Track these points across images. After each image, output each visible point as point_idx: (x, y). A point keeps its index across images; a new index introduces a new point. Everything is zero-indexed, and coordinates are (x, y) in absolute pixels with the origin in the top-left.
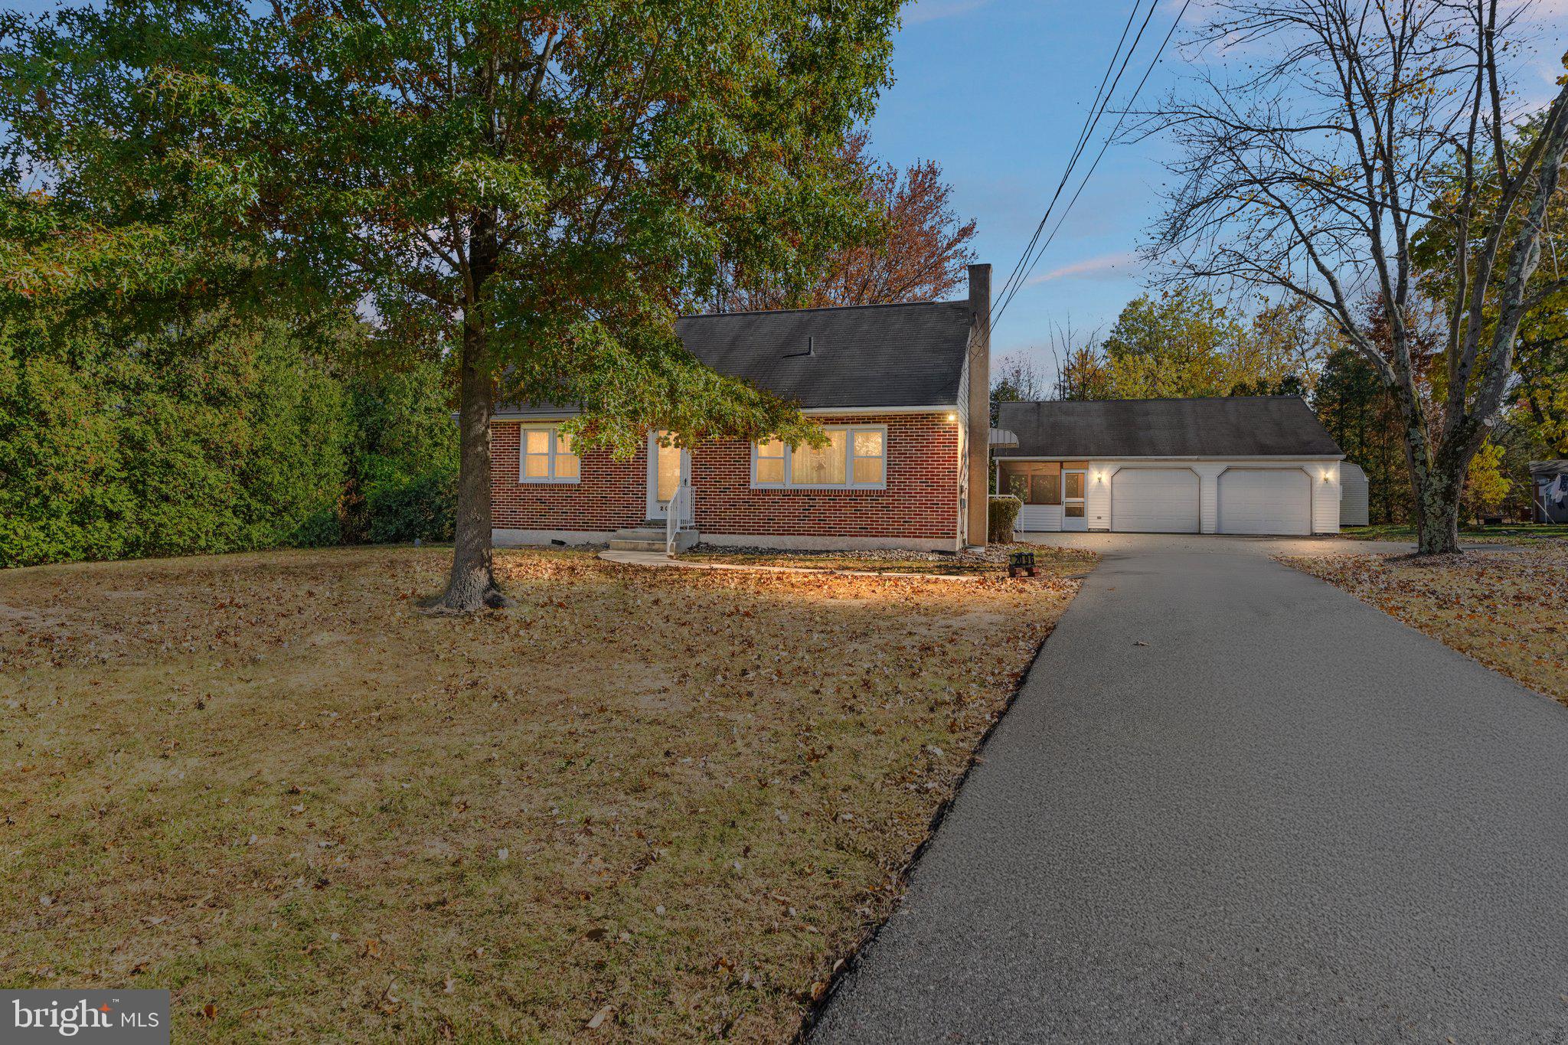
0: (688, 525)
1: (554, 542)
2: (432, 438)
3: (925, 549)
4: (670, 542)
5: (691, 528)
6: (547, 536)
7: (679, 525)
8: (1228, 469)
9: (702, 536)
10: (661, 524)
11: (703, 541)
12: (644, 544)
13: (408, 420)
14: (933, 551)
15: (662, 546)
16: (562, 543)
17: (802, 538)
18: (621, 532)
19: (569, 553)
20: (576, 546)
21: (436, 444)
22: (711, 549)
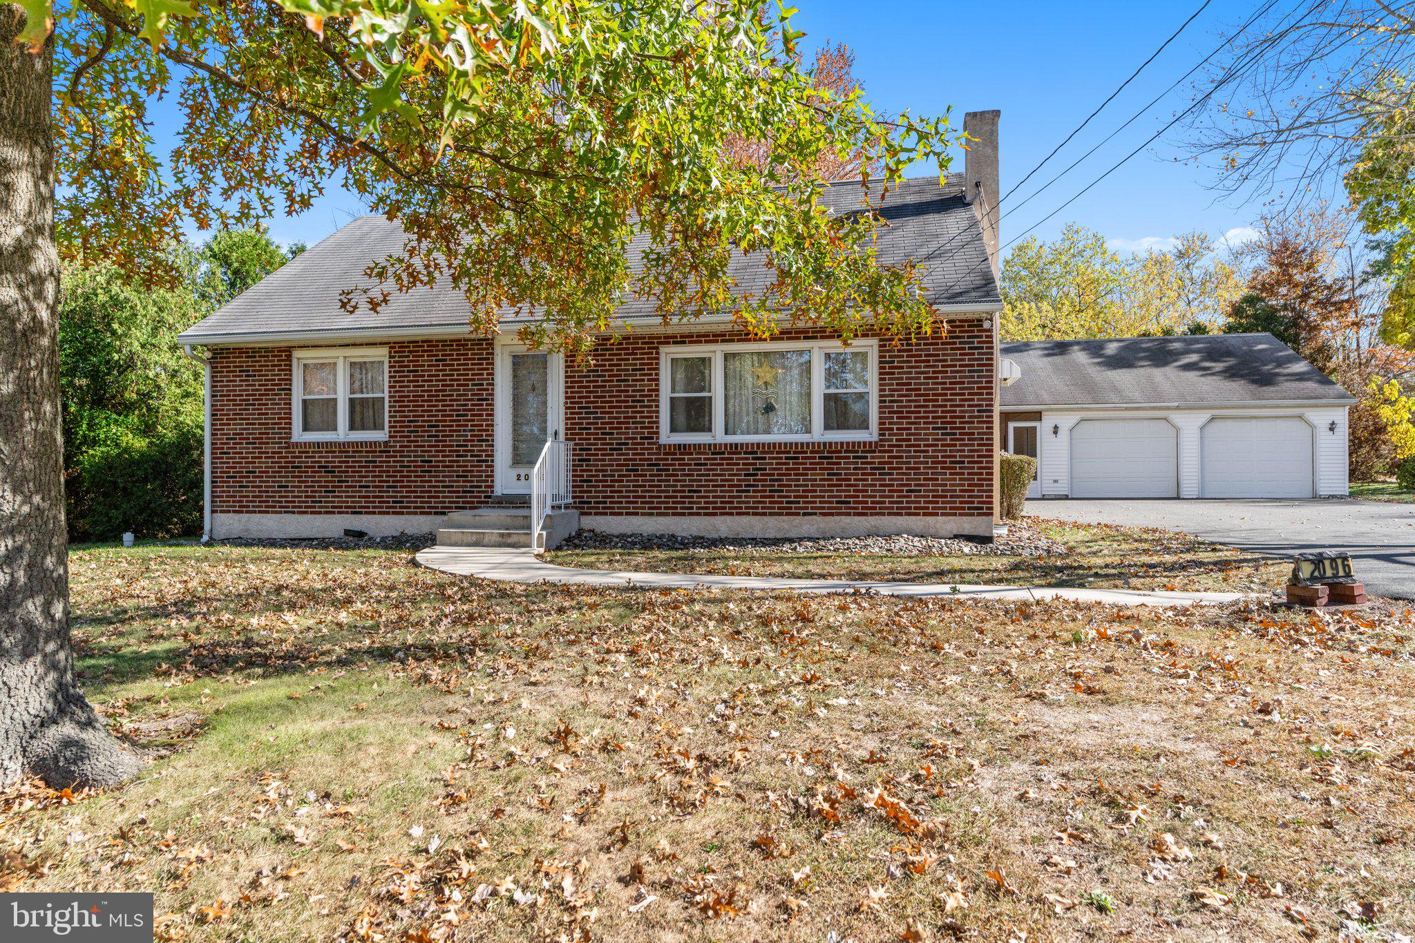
0: (563, 502)
1: (348, 532)
2: (179, 385)
3: (943, 533)
4: (537, 530)
5: (567, 507)
6: (334, 525)
7: (549, 503)
8: (1213, 419)
9: (583, 518)
10: (523, 502)
11: (586, 527)
12: (493, 534)
13: (144, 361)
14: (956, 537)
15: (523, 539)
16: (360, 534)
17: (745, 519)
18: (456, 516)
19: (370, 553)
20: (383, 539)
21: (187, 395)
22: (602, 541)
